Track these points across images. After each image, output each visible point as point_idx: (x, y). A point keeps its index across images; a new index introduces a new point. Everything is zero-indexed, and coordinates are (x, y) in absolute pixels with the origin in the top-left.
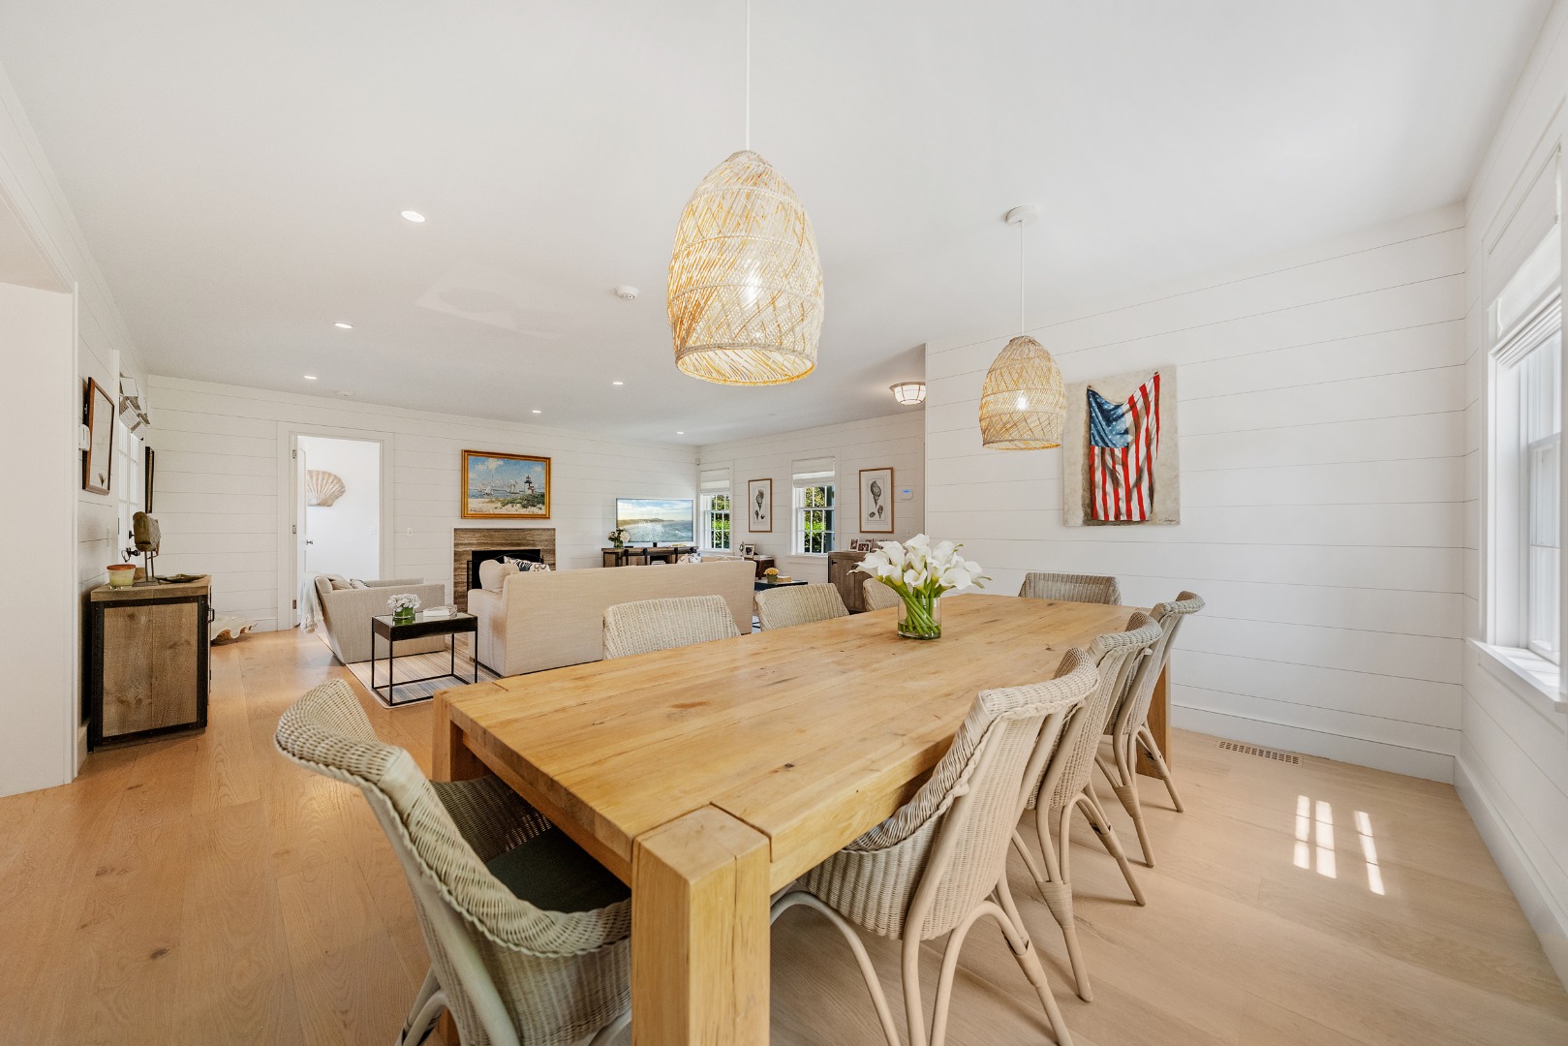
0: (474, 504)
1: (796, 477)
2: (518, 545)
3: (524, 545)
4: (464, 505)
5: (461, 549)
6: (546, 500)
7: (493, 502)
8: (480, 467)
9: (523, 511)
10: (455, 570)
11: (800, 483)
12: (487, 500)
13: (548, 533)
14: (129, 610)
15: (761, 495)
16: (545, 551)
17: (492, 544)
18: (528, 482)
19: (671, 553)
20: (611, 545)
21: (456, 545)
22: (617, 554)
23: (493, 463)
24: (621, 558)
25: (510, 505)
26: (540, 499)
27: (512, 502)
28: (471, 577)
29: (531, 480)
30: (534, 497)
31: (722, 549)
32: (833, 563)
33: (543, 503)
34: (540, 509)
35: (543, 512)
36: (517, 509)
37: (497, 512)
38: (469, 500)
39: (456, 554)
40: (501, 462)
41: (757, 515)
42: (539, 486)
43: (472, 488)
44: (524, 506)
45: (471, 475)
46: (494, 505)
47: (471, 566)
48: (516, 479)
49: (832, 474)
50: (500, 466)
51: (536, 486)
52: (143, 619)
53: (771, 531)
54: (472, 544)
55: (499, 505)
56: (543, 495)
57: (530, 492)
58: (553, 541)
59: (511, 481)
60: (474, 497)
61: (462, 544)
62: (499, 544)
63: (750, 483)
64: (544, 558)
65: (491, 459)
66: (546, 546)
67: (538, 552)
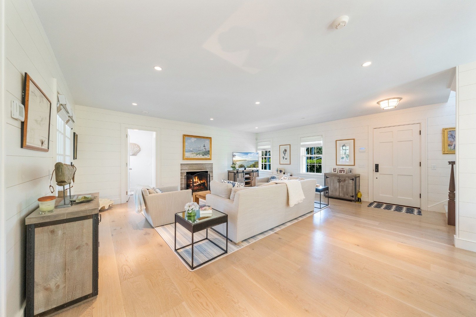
0: (187, 155)
1: (302, 143)
2: (201, 169)
3: (203, 170)
4: (183, 155)
5: (183, 171)
6: (210, 153)
7: (193, 154)
8: (189, 141)
9: (203, 157)
10: (181, 179)
11: (303, 146)
12: (191, 153)
13: (210, 165)
14: (52, 227)
15: (286, 150)
16: (210, 171)
17: (193, 169)
18: (204, 146)
19: (251, 172)
20: (232, 169)
21: (181, 170)
22: (234, 173)
23: (193, 139)
24: (236, 174)
25: (198, 155)
26: (208, 153)
28: (186, 181)
30: (206, 152)
31: (267, 170)
32: (327, 177)
33: (209, 154)
35: (209, 157)
36: (201, 156)
37: (195, 157)
38: (185, 153)
39: (181, 173)
40: (195, 139)
41: (284, 158)
43: (187, 148)
44: (203, 155)
45: (186, 144)
46: (193, 155)
47: (186, 178)
48: (200, 145)
49: (321, 142)
50: (195, 140)
51: (207, 148)
52: (60, 232)
53: (290, 164)
54: (186, 169)
55: (195, 155)
56: (209, 151)
57: (205, 150)
58: (212, 168)
59: (199, 146)
60: (187, 152)
61: (183, 169)
62: (195, 169)
63: (280, 146)
64: (209, 175)
65: (192, 138)
66: (210, 170)
67: (207, 172)
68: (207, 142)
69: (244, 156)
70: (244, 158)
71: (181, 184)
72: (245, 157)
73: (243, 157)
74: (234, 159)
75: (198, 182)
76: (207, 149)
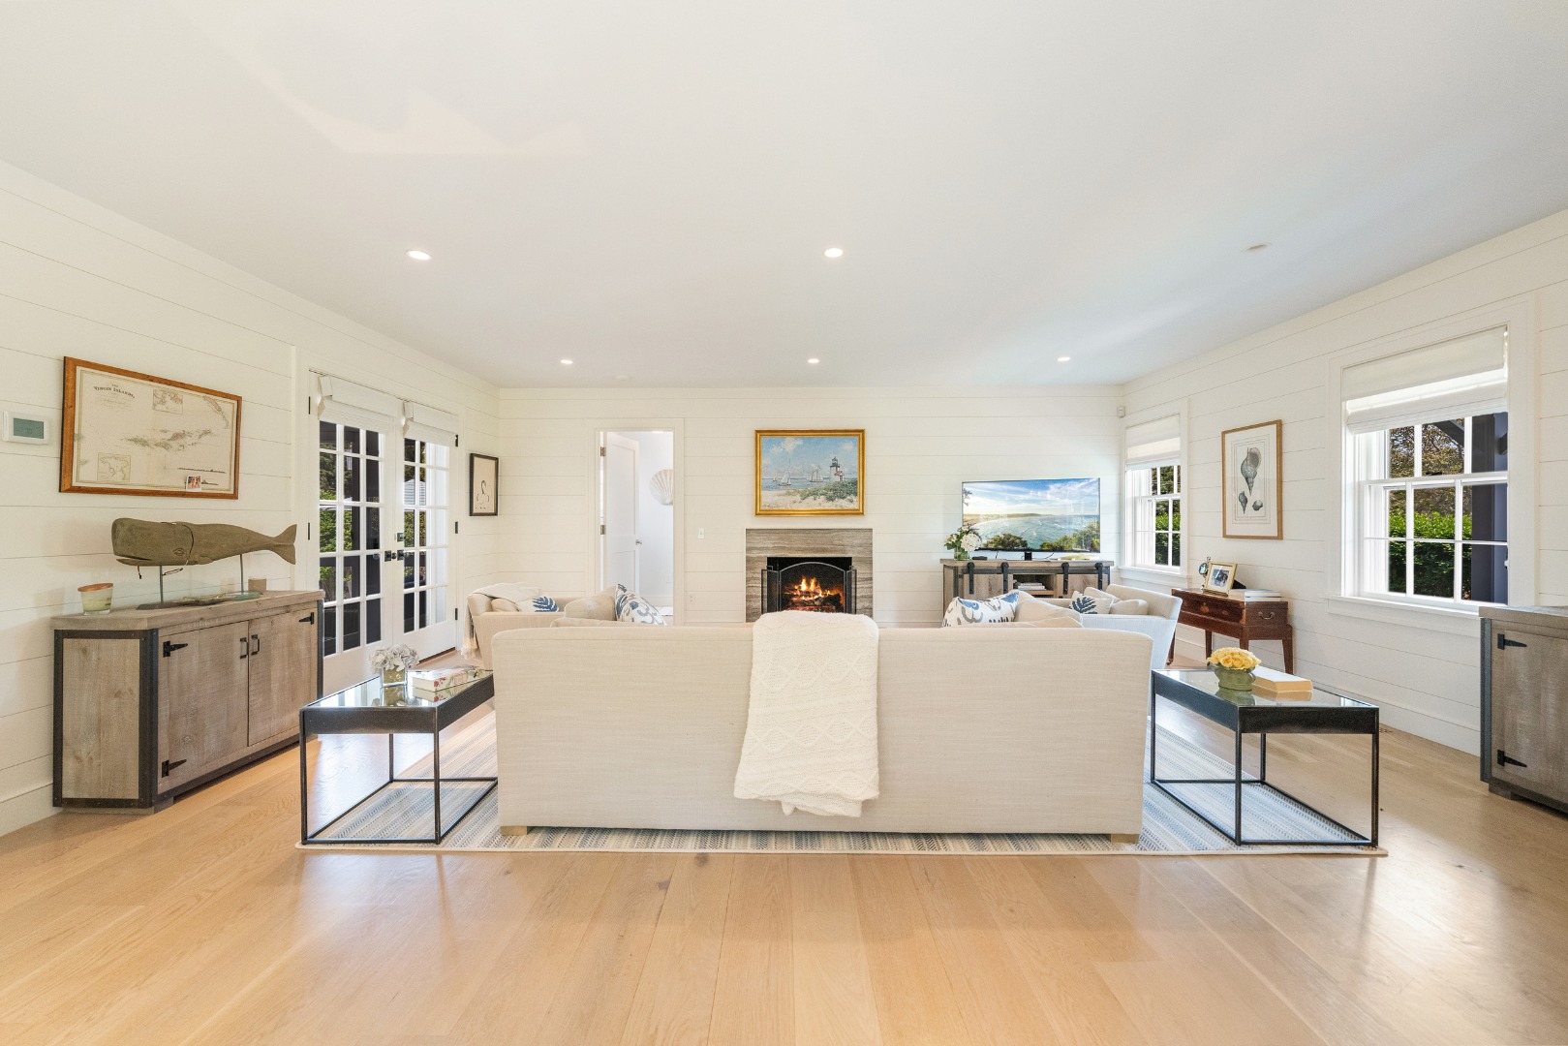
0: (769, 498)
1: (1353, 406)
2: (823, 550)
3: (831, 551)
4: (757, 499)
5: (754, 554)
6: (860, 490)
7: (789, 494)
8: (776, 450)
9: (829, 506)
10: (748, 580)
11: (1364, 421)
12: (784, 492)
13: (862, 534)
14: (84, 642)
15: (1254, 458)
16: (861, 561)
17: (789, 549)
18: (835, 465)
20: (951, 554)
21: (748, 549)
22: (955, 569)
23: (790, 444)
24: (962, 577)
25: (811, 498)
26: (852, 488)
27: (815, 494)
28: (766, 590)
29: (839, 463)
30: (843, 486)
31: (1170, 566)
32: (1503, 642)
33: (856, 494)
34: (852, 501)
35: (855, 506)
36: (821, 503)
37: (795, 507)
38: (763, 492)
39: (748, 560)
40: (800, 442)
41: (1244, 501)
42: (849, 472)
43: (769, 475)
44: (830, 499)
45: (765, 461)
46: (791, 499)
47: (766, 576)
48: (819, 463)
49: (1500, 376)
50: (799, 446)
51: (845, 471)
52: (94, 656)
53: (1280, 537)
54: (767, 549)
55: (798, 497)
56: (855, 483)
57: (837, 479)
58: (868, 546)
59: (813, 465)
60: (768, 488)
61: (756, 548)
62: (798, 550)
63: (1227, 435)
64: (856, 571)
65: (788, 439)
66: (859, 552)
67: (849, 560)
68: (849, 446)
69: (1022, 497)
70: (1024, 505)
71: (749, 598)
72: (1025, 501)
73: (1017, 502)
74: (967, 510)
75: (818, 594)
76: (848, 477)
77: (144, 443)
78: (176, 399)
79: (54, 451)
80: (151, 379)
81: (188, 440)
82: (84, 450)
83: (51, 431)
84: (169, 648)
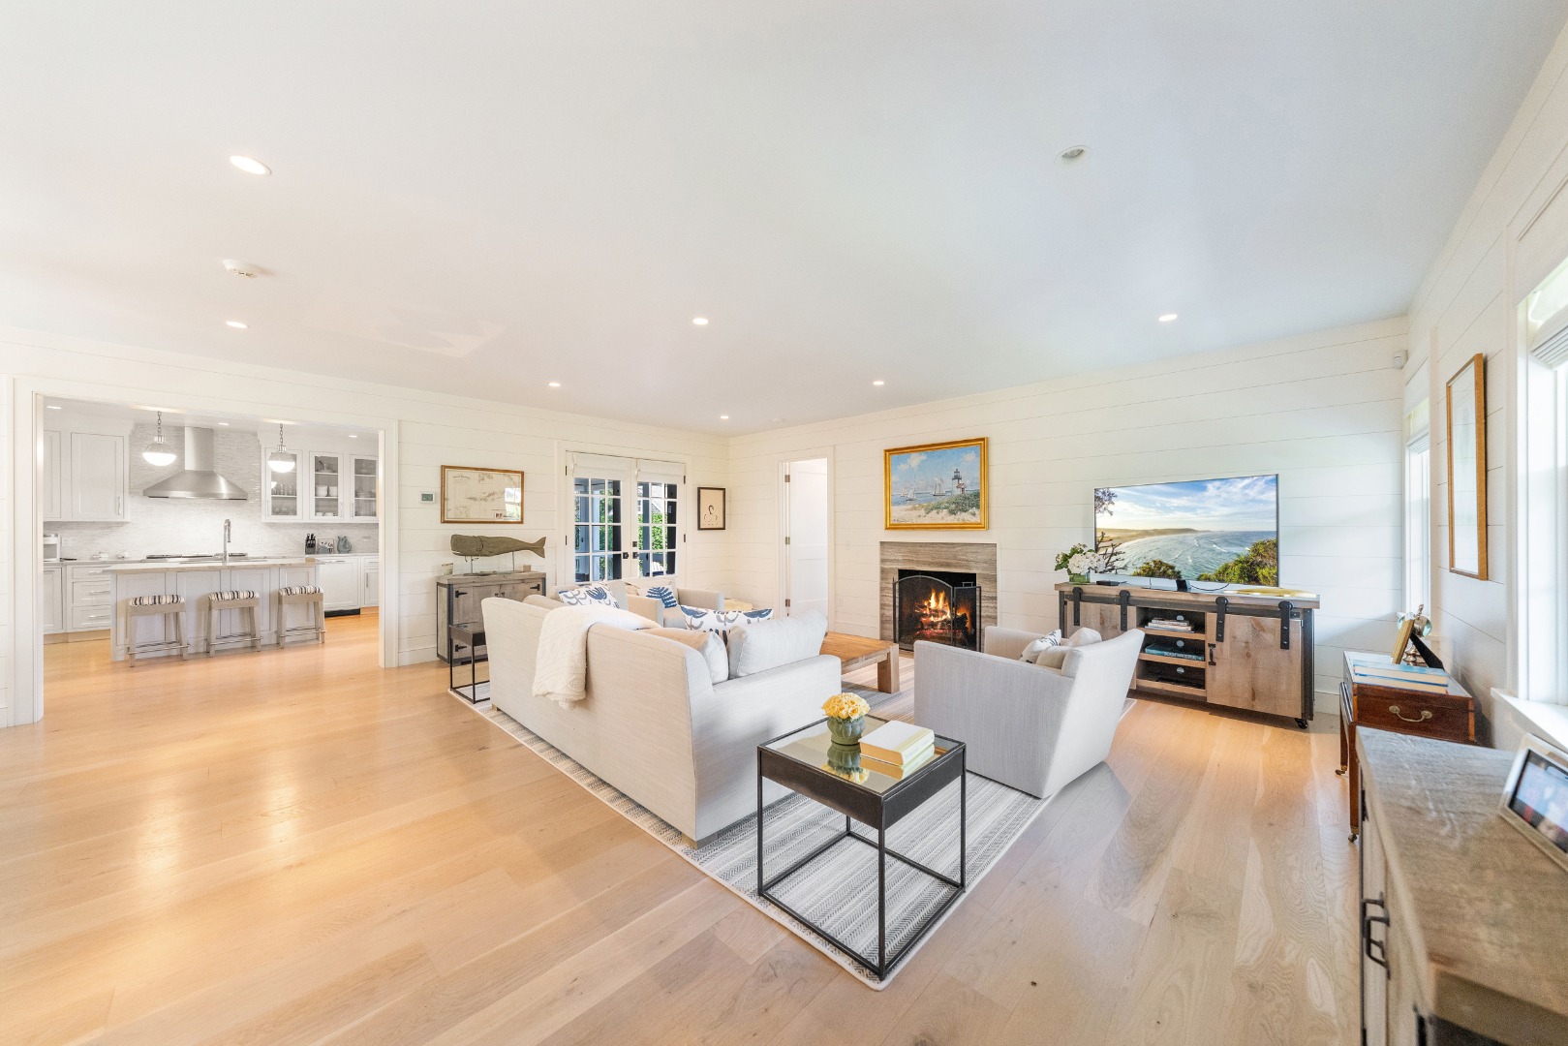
0: (899, 513)
2: (948, 565)
3: (956, 567)
4: (888, 514)
5: (887, 566)
6: (982, 502)
7: (915, 509)
8: (903, 467)
9: (951, 519)
10: (882, 589)
12: (910, 507)
13: (990, 549)
16: (985, 578)
17: (919, 562)
18: (957, 478)
19: (1208, 607)
21: (883, 561)
22: (1063, 593)
23: (915, 459)
25: (935, 511)
26: (971, 501)
27: (938, 508)
29: (961, 474)
30: (965, 498)
33: (978, 507)
34: (974, 514)
37: (921, 521)
38: (892, 508)
39: (883, 571)
40: (924, 457)
42: (971, 483)
43: (896, 493)
44: (952, 512)
45: (894, 478)
46: (915, 513)
47: (897, 587)
48: (941, 478)
50: (923, 461)
51: (967, 482)
53: (1483, 574)
54: (898, 561)
55: (923, 512)
56: (977, 495)
57: (958, 492)
58: (992, 563)
59: (936, 479)
60: (897, 503)
61: (891, 561)
62: (924, 563)
63: (1451, 389)
64: (980, 587)
65: (913, 455)
66: (986, 569)
67: (972, 577)
68: (971, 457)
71: (883, 606)
75: (944, 613)
76: (970, 489)
77: (475, 499)
78: (489, 477)
79: (438, 506)
80: (477, 469)
81: (496, 496)
82: (449, 505)
83: (437, 498)
84: (458, 594)
